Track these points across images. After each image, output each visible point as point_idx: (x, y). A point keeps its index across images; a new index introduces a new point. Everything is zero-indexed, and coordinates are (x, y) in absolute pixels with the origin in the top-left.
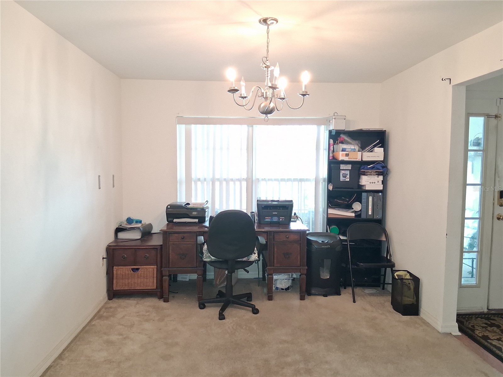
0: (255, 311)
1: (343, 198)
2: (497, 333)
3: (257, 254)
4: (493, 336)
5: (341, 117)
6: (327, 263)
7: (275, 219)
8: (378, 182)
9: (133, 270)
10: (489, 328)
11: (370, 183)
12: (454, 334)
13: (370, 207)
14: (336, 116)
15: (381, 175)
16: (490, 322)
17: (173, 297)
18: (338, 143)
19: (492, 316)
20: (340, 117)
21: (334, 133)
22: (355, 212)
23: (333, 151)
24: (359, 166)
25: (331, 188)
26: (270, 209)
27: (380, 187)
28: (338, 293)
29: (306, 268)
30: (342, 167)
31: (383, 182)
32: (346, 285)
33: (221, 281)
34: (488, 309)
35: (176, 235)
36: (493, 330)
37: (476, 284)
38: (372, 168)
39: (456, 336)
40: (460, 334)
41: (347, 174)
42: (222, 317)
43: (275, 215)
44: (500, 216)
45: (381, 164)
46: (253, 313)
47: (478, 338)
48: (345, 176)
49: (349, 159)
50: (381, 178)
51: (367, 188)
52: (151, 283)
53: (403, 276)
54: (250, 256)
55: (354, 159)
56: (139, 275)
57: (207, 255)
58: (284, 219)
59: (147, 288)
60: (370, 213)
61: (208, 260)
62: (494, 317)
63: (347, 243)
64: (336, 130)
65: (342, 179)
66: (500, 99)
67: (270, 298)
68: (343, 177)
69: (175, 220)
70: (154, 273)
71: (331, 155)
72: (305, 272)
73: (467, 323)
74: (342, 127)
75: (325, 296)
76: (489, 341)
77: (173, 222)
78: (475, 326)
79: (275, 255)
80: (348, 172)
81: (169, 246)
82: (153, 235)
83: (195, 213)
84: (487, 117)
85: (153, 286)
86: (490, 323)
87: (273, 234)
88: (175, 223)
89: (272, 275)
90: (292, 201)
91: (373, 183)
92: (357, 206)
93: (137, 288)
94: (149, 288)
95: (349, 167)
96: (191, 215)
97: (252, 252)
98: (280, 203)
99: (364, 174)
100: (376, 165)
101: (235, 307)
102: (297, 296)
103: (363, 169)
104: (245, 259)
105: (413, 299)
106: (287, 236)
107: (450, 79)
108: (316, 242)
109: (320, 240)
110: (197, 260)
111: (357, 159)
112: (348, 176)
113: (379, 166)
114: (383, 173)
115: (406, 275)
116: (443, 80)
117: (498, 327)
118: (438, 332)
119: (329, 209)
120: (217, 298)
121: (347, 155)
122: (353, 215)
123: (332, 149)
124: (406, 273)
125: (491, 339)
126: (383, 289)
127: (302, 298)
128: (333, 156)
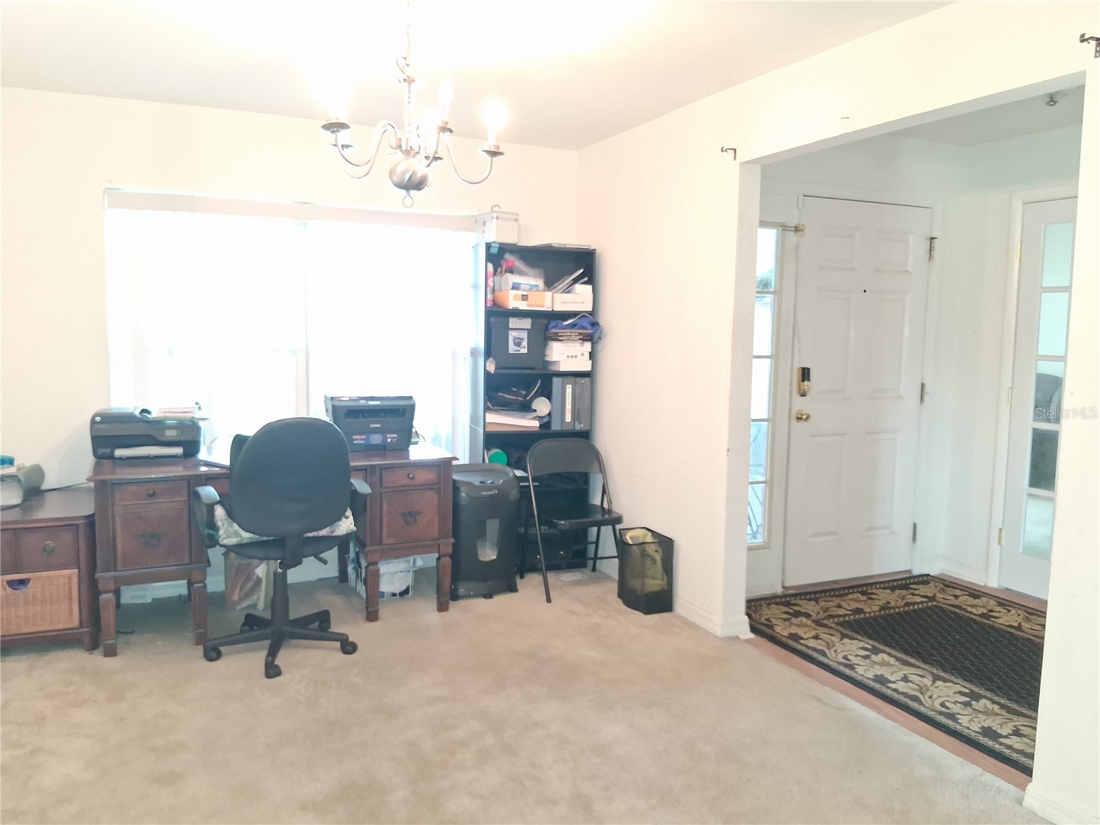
0: (348, 647)
1: (515, 389)
2: (807, 626)
3: (352, 517)
4: (806, 633)
5: (509, 216)
6: (493, 526)
7: (376, 439)
8: (583, 354)
9: (11, 584)
10: (794, 620)
11: (568, 357)
12: (742, 637)
13: (569, 406)
14: (498, 214)
15: (589, 340)
16: (792, 609)
17: (127, 643)
18: (501, 272)
19: (793, 598)
20: (505, 216)
21: (494, 250)
22: (540, 418)
23: (493, 290)
24: (545, 321)
25: (491, 368)
26: (364, 417)
27: (586, 366)
28: (513, 589)
29: (453, 540)
30: (513, 322)
31: (592, 356)
32: (524, 569)
33: (244, 591)
34: (783, 587)
35: (133, 488)
36: (801, 621)
37: (763, 542)
38: (573, 326)
39: (747, 641)
40: (752, 636)
41: (523, 339)
42: (272, 671)
43: (376, 431)
44: (802, 415)
45: (587, 319)
46: (344, 653)
47: (784, 639)
48: (518, 344)
49: (528, 306)
50: (587, 346)
51: (563, 368)
52: (67, 615)
53: (641, 538)
54: (336, 524)
55: (538, 306)
56: (30, 595)
57: (231, 530)
58: (395, 438)
59: (53, 627)
60: (568, 418)
61: (232, 541)
62: (795, 599)
63: (527, 484)
64: (500, 244)
65: (512, 348)
66: (804, 196)
67: (372, 616)
68: (515, 344)
69: (119, 453)
70: (70, 588)
71: (490, 297)
72: (450, 550)
73: (757, 614)
74: (510, 238)
75: (488, 596)
76: (801, 641)
77: (112, 457)
78: (772, 619)
79: (385, 520)
80: (524, 335)
81: (113, 517)
82: (47, 494)
83: (170, 434)
84: (783, 230)
85: (72, 621)
86: (792, 611)
87: (378, 472)
88: (121, 459)
89: (376, 563)
90: (411, 398)
91: (572, 357)
92: (542, 406)
93: (25, 631)
94: (61, 627)
95: (527, 323)
96: (162, 439)
97: (340, 516)
98: (386, 403)
99: (556, 338)
100: (580, 320)
101: (296, 647)
102: (433, 604)
103: (555, 327)
104: (323, 532)
105: (663, 580)
106: (411, 476)
107: (735, 150)
108: (469, 484)
109: (476, 480)
110: (191, 546)
111: (543, 306)
112: (525, 343)
113: (584, 322)
114: (591, 336)
115: (645, 536)
116: (724, 149)
117: (808, 616)
118: (717, 637)
119: (487, 415)
120: (242, 632)
121: (525, 298)
122: (536, 424)
123: (492, 285)
124: (645, 531)
125: (802, 639)
126: (594, 569)
127: (442, 607)
128: (493, 300)
